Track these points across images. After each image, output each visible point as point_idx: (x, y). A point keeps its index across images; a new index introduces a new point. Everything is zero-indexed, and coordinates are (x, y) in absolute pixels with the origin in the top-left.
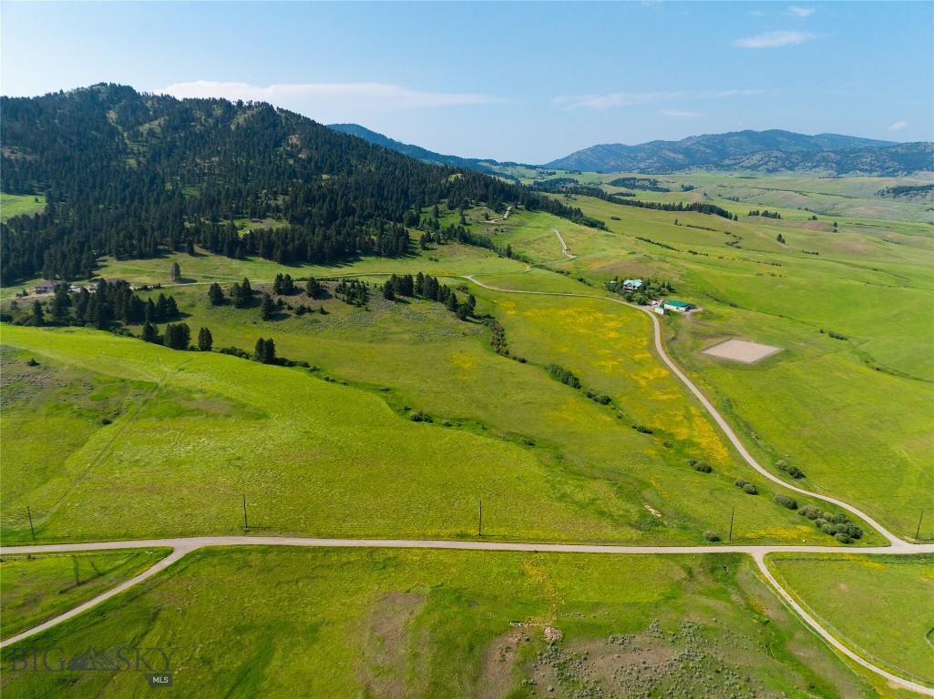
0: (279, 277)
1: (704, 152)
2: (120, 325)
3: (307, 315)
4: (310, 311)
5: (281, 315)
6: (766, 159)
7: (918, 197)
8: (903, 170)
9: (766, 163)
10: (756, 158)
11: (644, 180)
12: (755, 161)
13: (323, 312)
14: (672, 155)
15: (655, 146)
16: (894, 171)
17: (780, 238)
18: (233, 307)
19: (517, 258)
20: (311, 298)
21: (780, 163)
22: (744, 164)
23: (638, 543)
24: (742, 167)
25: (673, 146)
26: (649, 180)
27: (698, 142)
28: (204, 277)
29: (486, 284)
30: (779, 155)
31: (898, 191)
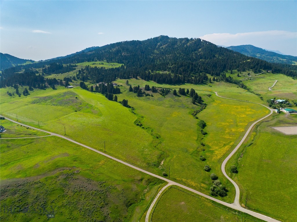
0: (146, 86)
3: (148, 96)
5: (142, 95)
13: (152, 96)
20: (151, 92)
29: (219, 95)
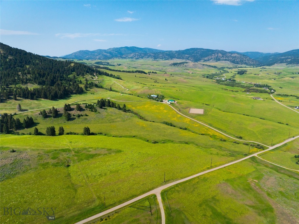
0: (66, 105)
1: (115, 53)
2: (13, 131)
3: (81, 117)
4: (82, 116)
5: (72, 118)
6: (135, 55)
7: (179, 66)
9: (135, 57)
10: (132, 55)
11: (105, 62)
12: (131, 56)
13: (86, 115)
14: (106, 54)
15: (99, 51)
16: (168, 59)
17: (166, 79)
18: (52, 118)
19: (114, 91)
20: (79, 111)
22: (129, 57)
23: (235, 160)
24: (129, 58)
25: (105, 51)
26: (106, 62)
27: (113, 50)
28: (30, 108)
29: (117, 100)
31: (175, 64)
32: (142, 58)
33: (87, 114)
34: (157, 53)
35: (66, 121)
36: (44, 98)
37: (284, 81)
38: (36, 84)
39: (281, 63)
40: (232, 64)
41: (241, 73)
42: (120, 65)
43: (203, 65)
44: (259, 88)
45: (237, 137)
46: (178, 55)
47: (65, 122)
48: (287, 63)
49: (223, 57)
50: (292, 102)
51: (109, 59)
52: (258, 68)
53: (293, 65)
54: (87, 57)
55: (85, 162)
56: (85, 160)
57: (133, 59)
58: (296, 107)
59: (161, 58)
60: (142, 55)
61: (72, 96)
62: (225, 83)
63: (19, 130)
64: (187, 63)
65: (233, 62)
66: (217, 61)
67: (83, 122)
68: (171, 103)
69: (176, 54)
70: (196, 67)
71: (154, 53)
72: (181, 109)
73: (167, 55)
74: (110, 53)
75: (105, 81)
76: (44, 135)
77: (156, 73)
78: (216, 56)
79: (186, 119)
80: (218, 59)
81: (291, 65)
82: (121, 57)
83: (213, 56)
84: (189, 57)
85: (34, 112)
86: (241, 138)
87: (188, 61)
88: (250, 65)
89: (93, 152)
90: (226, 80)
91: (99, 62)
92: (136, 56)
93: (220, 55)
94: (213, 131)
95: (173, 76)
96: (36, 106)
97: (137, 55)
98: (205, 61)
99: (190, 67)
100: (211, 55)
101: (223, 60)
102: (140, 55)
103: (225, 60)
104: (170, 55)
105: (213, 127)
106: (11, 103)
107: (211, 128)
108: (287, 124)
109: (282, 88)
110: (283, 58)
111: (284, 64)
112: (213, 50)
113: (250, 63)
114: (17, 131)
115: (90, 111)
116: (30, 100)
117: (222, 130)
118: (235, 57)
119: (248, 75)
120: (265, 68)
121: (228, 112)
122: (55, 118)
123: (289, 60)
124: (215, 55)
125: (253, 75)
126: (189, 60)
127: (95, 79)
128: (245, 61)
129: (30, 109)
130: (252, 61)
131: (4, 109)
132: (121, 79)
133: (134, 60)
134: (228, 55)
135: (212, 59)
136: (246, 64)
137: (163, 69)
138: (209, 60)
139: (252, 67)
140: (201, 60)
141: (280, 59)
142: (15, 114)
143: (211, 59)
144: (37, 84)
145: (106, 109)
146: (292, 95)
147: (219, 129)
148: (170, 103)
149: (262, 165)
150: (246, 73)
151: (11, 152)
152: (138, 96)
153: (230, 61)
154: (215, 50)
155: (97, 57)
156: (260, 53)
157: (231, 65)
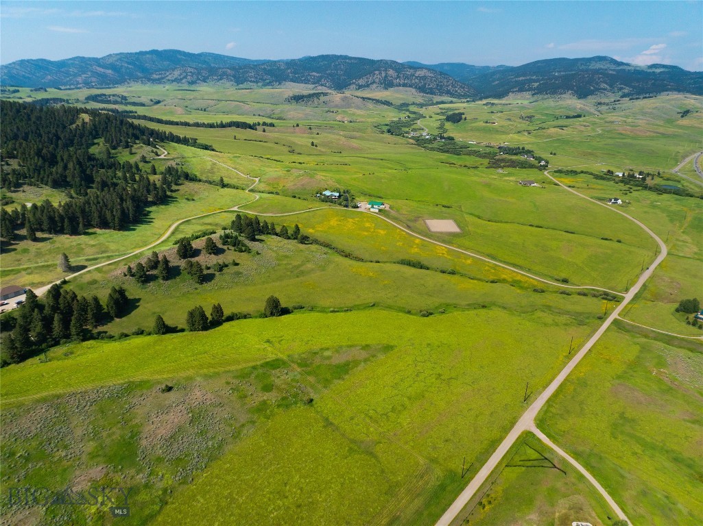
1: (128, 68)
4: (226, 266)
6: (185, 74)
8: (276, 81)
9: (185, 77)
10: (176, 73)
11: (112, 95)
12: (176, 76)
14: (102, 70)
15: (80, 62)
16: (270, 83)
19: (229, 186)
20: (213, 255)
21: (195, 77)
22: (169, 78)
24: (169, 80)
26: (115, 95)
27: (120, 59)
30: (193, 71)
31: (298, 99)
32: (204, 81)
33: (237, 262)
34: (240, 68)
35: (197, 285)
36: (100, 228)
37: (549, 136)
38: (44, 186)
39: (521, 90)
40: (422, 94)
41: (456, 118)
42: (158, 102)
43: (363, 98)
44: (514, 157)
45: (558, 280)
46: (295, 73)
47: (196, 289)
48: (533, 92)
49: (398, 77)
50: (593, 189)
51: (117, 83)
52: (477, 103)
53: (546, 97)
54: (49, 77)
55: (338, 384)
56: (336, 381)
57: (180, 84)
58: (611, 200)
59: (254, 82)
60: (205, 73)
61: (150, 212)
62: (435, 145)
63: (103, 325)
64: (325, 94)
65: (422, 89)
66: (386, 89)
67: (237, 282)
68: (380, 210)
69: (289, 71)
70: (349, 106)
71: (233, 68)
72: (411, 224)
73: (269, 72)
74: (113, 67)
75: (188, 159)
76: (182, 330)
77: (272, 125)
78: (383, 75)
79: (437, 247)
80: (388, 84)
81: (540, 97)
82: (149, 80)
83: (378, 76)
84: (321, 78)
85: (104, 269)
86: (565, 281)
87: (321, 89)
88: (459, 96)
89: (338, 360)
90: (435, 139)
91: (99, 95)
92: (189, 77)
93: (391, 72)
94: (508, 272)
95: (318, 134)
96: (98, 253)
97: (191, 72)
98: (360, 87)
99: (337, 106)
100: (371, 73)
101: (399, 85)
102: (199, 73)
103: (404, 85)
104: (273, 73)
105: (501, 261)
106: (26, 251)
107: (500, 266)
108: (619, 241)
109: (555, 154)
110: (521, 79)
111: (527, 95)
112: (372, 62)
113: (456, 91)
114: (100, 329)
115: (235, 251)
116: (68, 236)
117: (521, 267)
118: (424, 78)
119: (472, 123)
120: (493, 104)
121: (498, 222)
122: (167, 280)
123: (536, 85)
124: (380, 73)
125: (482, 124)
126: (322, 85)
127: (162, 157)
128: (447, 86)
129: (90, 263)
130: (461, 87)
131: (23, 273)
132: (213, 150)
133: (186, 86)
134: (408, 73)
135: (374, 82)
136: (448, 93)
137: (276, 112)
138: (368, 86)
139: (465, 100)
140: (350, 84)
141: (516, 81)
142: (65, 282)
143: (371, 84)
144: (47, 187)
145: (263, 241)
146: (584, 171)
147: (514, 265)
148: (377, 211)
149: (638, 335)
150: (465, 119)
151: (163, 391)
152: (295, 197)
153: (416, 88)
154: (378, 61)
155: (79, 79)
156: (468, 66)
157: (420, 98)
